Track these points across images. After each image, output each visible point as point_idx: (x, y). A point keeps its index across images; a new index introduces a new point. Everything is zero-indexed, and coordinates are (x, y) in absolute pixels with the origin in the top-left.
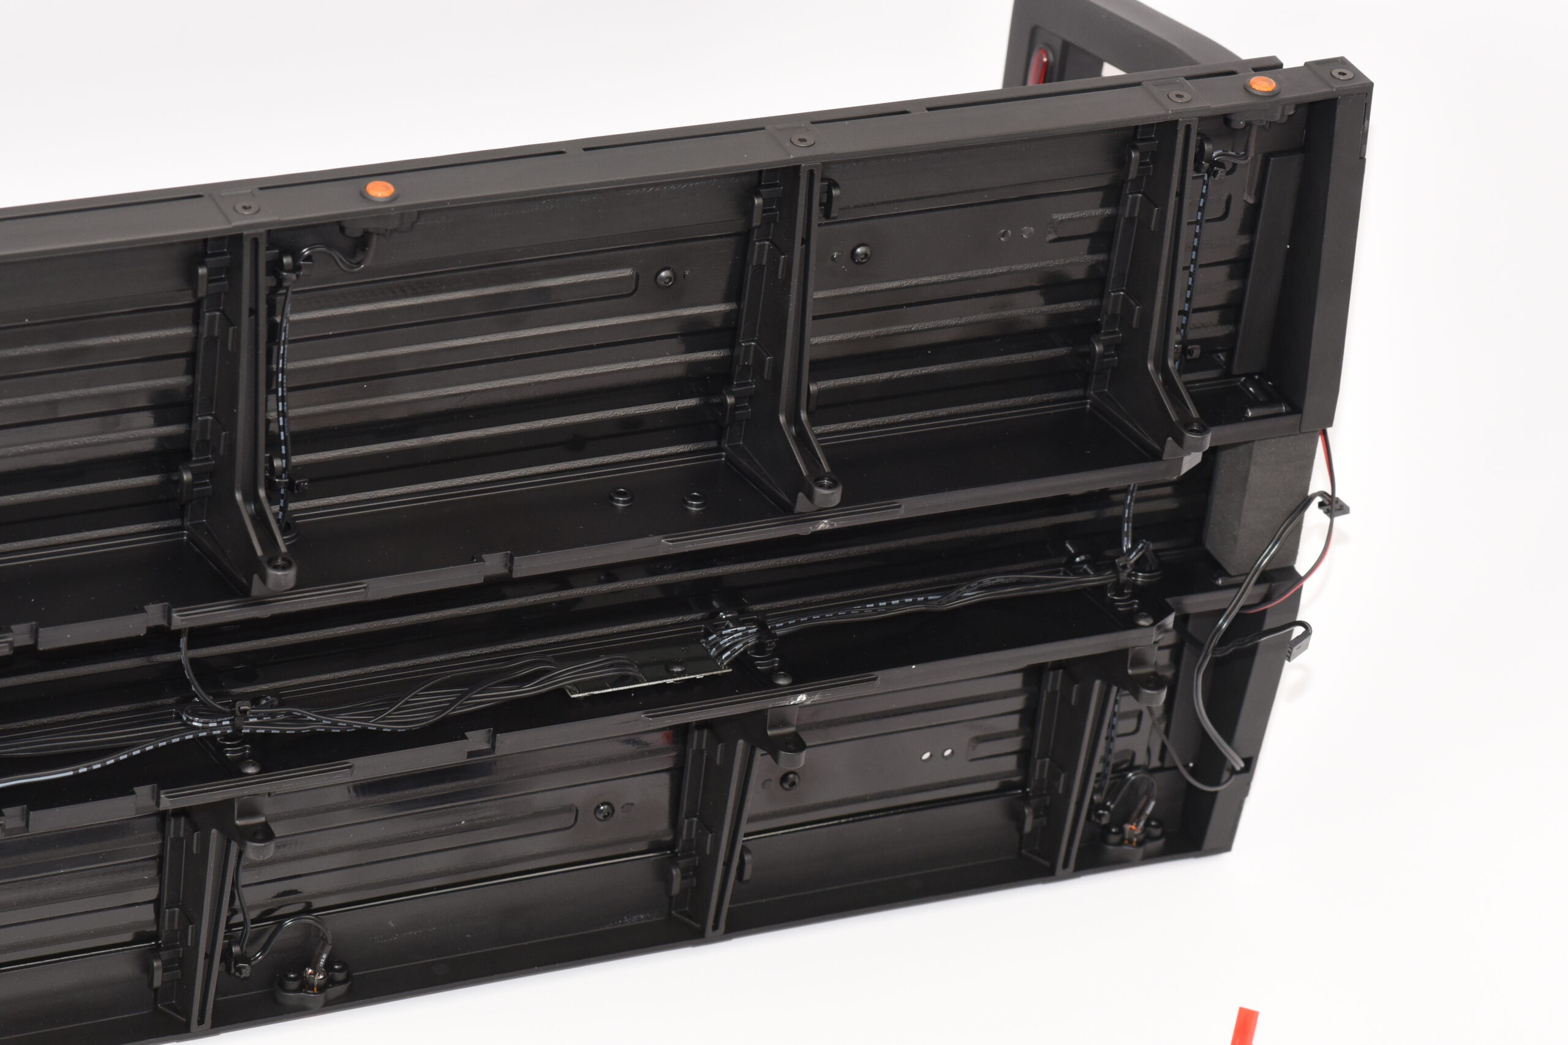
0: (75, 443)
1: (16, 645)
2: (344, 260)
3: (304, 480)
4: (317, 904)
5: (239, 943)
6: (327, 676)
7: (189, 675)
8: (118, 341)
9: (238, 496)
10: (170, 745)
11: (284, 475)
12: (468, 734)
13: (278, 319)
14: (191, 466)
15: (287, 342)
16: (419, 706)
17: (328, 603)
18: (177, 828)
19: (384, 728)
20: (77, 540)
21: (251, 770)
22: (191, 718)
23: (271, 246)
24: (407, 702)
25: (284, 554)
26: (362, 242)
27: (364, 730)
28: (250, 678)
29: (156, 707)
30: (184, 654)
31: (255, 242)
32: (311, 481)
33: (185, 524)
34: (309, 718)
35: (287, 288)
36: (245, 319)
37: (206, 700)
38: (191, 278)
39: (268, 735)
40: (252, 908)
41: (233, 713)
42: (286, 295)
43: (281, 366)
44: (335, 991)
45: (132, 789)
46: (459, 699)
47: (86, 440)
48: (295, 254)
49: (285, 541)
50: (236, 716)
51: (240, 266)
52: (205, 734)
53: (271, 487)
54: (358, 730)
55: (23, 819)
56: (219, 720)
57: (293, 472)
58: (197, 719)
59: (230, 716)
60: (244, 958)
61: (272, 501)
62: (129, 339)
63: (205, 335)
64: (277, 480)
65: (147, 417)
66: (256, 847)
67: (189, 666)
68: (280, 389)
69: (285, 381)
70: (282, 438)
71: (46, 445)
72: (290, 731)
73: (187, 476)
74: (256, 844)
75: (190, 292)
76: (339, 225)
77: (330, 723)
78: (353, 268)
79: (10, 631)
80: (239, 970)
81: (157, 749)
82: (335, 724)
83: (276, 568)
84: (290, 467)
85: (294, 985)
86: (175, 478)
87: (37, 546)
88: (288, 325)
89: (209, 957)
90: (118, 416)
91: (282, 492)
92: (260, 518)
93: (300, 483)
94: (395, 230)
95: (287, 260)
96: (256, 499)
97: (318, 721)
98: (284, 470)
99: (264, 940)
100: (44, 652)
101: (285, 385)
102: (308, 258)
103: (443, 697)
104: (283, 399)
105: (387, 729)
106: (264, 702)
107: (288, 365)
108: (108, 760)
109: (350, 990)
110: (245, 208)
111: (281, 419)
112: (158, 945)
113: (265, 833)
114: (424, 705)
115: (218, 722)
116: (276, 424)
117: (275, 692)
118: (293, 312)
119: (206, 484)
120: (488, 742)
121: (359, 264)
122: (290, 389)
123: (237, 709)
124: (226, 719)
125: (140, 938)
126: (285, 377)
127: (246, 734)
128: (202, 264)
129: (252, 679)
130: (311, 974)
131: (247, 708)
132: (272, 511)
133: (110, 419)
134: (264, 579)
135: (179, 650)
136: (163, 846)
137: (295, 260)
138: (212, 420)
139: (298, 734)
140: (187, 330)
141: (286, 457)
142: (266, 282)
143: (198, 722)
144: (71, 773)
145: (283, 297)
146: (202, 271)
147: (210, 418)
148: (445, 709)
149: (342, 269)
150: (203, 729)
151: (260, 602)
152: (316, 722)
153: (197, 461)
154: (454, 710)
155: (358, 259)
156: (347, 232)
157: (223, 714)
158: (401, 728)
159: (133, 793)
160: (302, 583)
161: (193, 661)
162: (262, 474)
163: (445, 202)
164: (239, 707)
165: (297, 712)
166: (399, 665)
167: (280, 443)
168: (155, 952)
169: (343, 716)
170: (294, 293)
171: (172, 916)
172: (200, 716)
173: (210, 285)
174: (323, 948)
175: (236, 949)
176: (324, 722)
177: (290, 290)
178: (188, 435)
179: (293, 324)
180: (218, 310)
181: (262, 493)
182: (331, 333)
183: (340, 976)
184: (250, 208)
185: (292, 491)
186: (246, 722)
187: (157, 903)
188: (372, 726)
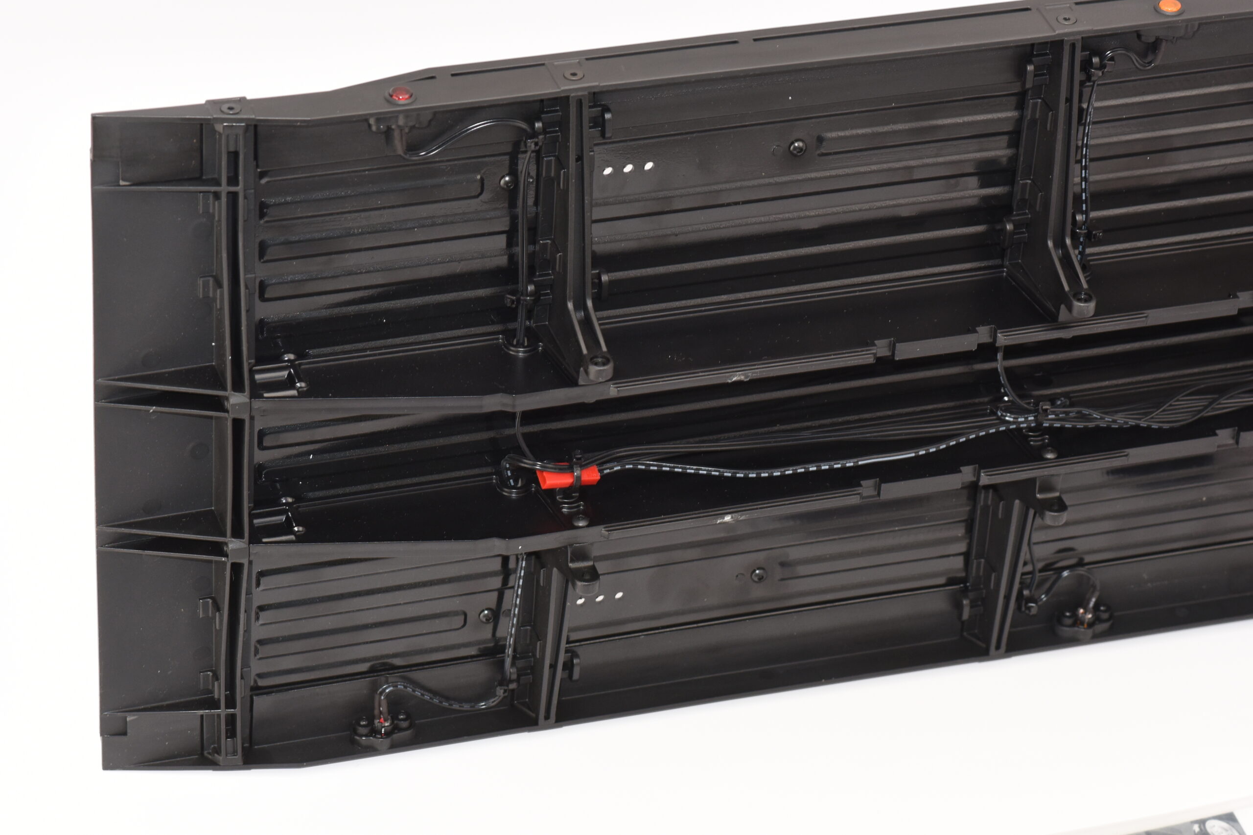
0: (924, 200)
1: (878, 355)
2: (1138, 59)
3: (1100, 231)
4: (1088, 559)
5: (1029, 587)
6: (1107, 383)
7: (1004, 380)
8: (962, 122)
9: (1050, 244)
10: (988, 435)
11: (1083, 227)
12: (1218, 432)
13: (1085, 106)
14: (1013, 218)
15: (1091, 123)
16: (1179, 409)
17: (1118, 328)
18: (986, 498)
19: (1153, 425)
20: (922, 274)
21: (1050, 456)
22: (1004, 414)
23: (1084, 49)
24: (1171, 405)
25: (1086, 289)
26: (1154, 47)
27: (1137, 427)
28: (1046, 383)
29: (975, 404)
30: (1000, 364)
31: (1073, 46)
32: (1104, 231)
33: (1004, 263)
34: (1095, 415)
35: (1094, 82)
36: (1062, 106)
37: (1016, 401)
38: (1021, 73)
39: (1062, 428)
40: (1039, 560)
41: (1037, 411)
42: (1093, 86)
43: (1085, 142)
44: (1101, 627)
45: (959, 468)
46: (1211, 403)
47: (933, 198)
48: (1101, 54)
49: (1085, 277)
50: (1039, 413)
51: (1060, 65)
52: (1014, 426)
53: (1074, 237)
54: (1132, 427)
55: (875, 489)
56: (1026, 416)
57: (1091, 225)
58: (1008, 414)
59: (1034, 413)
60: (1031, 599)
61: (1075, 247)
62: (970, 120)
63: (1029, 117)
64: (1078, 231)
65: (973, 181)
66: (1053, 515)
67: (1004, 373)
68: (1084, 160)
69: (1088, 154)
70: (1084, 198)
71: (902, 201)
72: (1080, 425)
73: (1009, 227)
74: (1053, 514)
75: (1019, 84)
76: (1137, 34)
77: (1111, 420)
78: (1145, 67)
79: (874, 345)
80: (1029, 608)
81: (977, 438)
82: (1114, 421)
83: (1079, 300)
84: (1089, 221)
85: (1069, 621)
86: (998, 227)
87: (891, 278)
88: (1092, 110)
89: (1007, 598)
90: (959, 179)
91: (1081, 239)
92: (1066, 260)
93: (1096, 234)
94: (1181, 38)
95: (1096, 60)
96: (1063, 246)
97: (1102, 418)
98: (1084, 223)
99: (1047, 585)
100: (899, 361)
101: (1088, 157)
102: (1112, 59)
103: (1198, 402)
104: (1086, 168)
105: (1155, 426)
106: (1059, 402)
107: (1091, 141)
108: (941, 445)
109: (1111, 627)
110: (1065, 19)
111: (1083, 183)
112: (966, 587)
113: (1060, 506)
114: (1183, 408)
115: (1025, 418)
116: (1080, 187)
117: (1066, 395)
118: (1097, 100)
119: (1023, 233)
120: (1233, 438)
121: (1150, 63)
122: (1092, 160)
123: (1040, 407)
124: (1031, 415)
125: (951, 582)
126: (1088, 151)
127: (1046, 427)
128: (1030, 62)
129: (1047, 384)
130: (1082, 613)
131: (1048, 407)
132: (1074, 254)
133: (952, 181)
134: (1070, 308)
135: (996, 360)
136: (973, 512)
137: (1101, 60)
138: (1030, 184)
139: (1086, 428)
140: (1012, 114)
141: (1086, 213)
142: (1078, 76)
143: (1010, 417)
144: (913, 455)
145: (1091, 88)
146: (1030, 68)
147: (1029, 181)
148: (1200, 411)
149: (1137, 67)
150: (1013, 423)
151: (1064, 326)
152: (1100, 419)
153: (1018, 215)
154: (1207, 412)
155: (1149, 59)
156: (1143, 38)
157: (1029, 412)
158: (1166, 426)
159: (960, 471)
160: (1099, 312)
161: (1007, 370)
162: (1069, 227)
163: (1220, 16)
164: (1042, 407)
165: (1086, 411)
166: (1162, 375)
167: (1082, 202)
168: (964, 592)
169: (1120, 415)
170: (1098, 85)
171: (979, 566)
172: (1011, 413)
173: (1036, 78)
174: (1093, 592)
175: (1026, 592)
176: (1106, 419)
177: (1096, 83)
178: (1010, 195)
179: (1096, 109)
180: (1040, 98)
181: (1068, 241)
182: (1124, 117)
183: (1105, 616)
184: (1069, 19)
185: (1090, 239)
186: (1046, 418)
187: (967, 555)
188: (1143, 424)
